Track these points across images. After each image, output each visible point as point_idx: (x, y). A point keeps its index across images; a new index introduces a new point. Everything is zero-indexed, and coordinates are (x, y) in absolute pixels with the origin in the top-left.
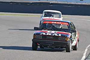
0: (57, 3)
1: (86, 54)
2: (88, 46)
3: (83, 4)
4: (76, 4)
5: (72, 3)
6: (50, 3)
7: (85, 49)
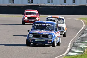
0: (45, 5)
1: (70, 46)
2: (72, 40)
3: (67, 5)
4: (61, 5)
5: (58, 5)
6: (40, 5)
7: (69, 42)
